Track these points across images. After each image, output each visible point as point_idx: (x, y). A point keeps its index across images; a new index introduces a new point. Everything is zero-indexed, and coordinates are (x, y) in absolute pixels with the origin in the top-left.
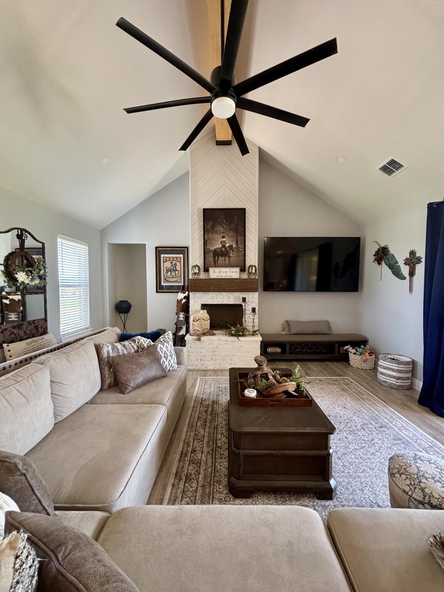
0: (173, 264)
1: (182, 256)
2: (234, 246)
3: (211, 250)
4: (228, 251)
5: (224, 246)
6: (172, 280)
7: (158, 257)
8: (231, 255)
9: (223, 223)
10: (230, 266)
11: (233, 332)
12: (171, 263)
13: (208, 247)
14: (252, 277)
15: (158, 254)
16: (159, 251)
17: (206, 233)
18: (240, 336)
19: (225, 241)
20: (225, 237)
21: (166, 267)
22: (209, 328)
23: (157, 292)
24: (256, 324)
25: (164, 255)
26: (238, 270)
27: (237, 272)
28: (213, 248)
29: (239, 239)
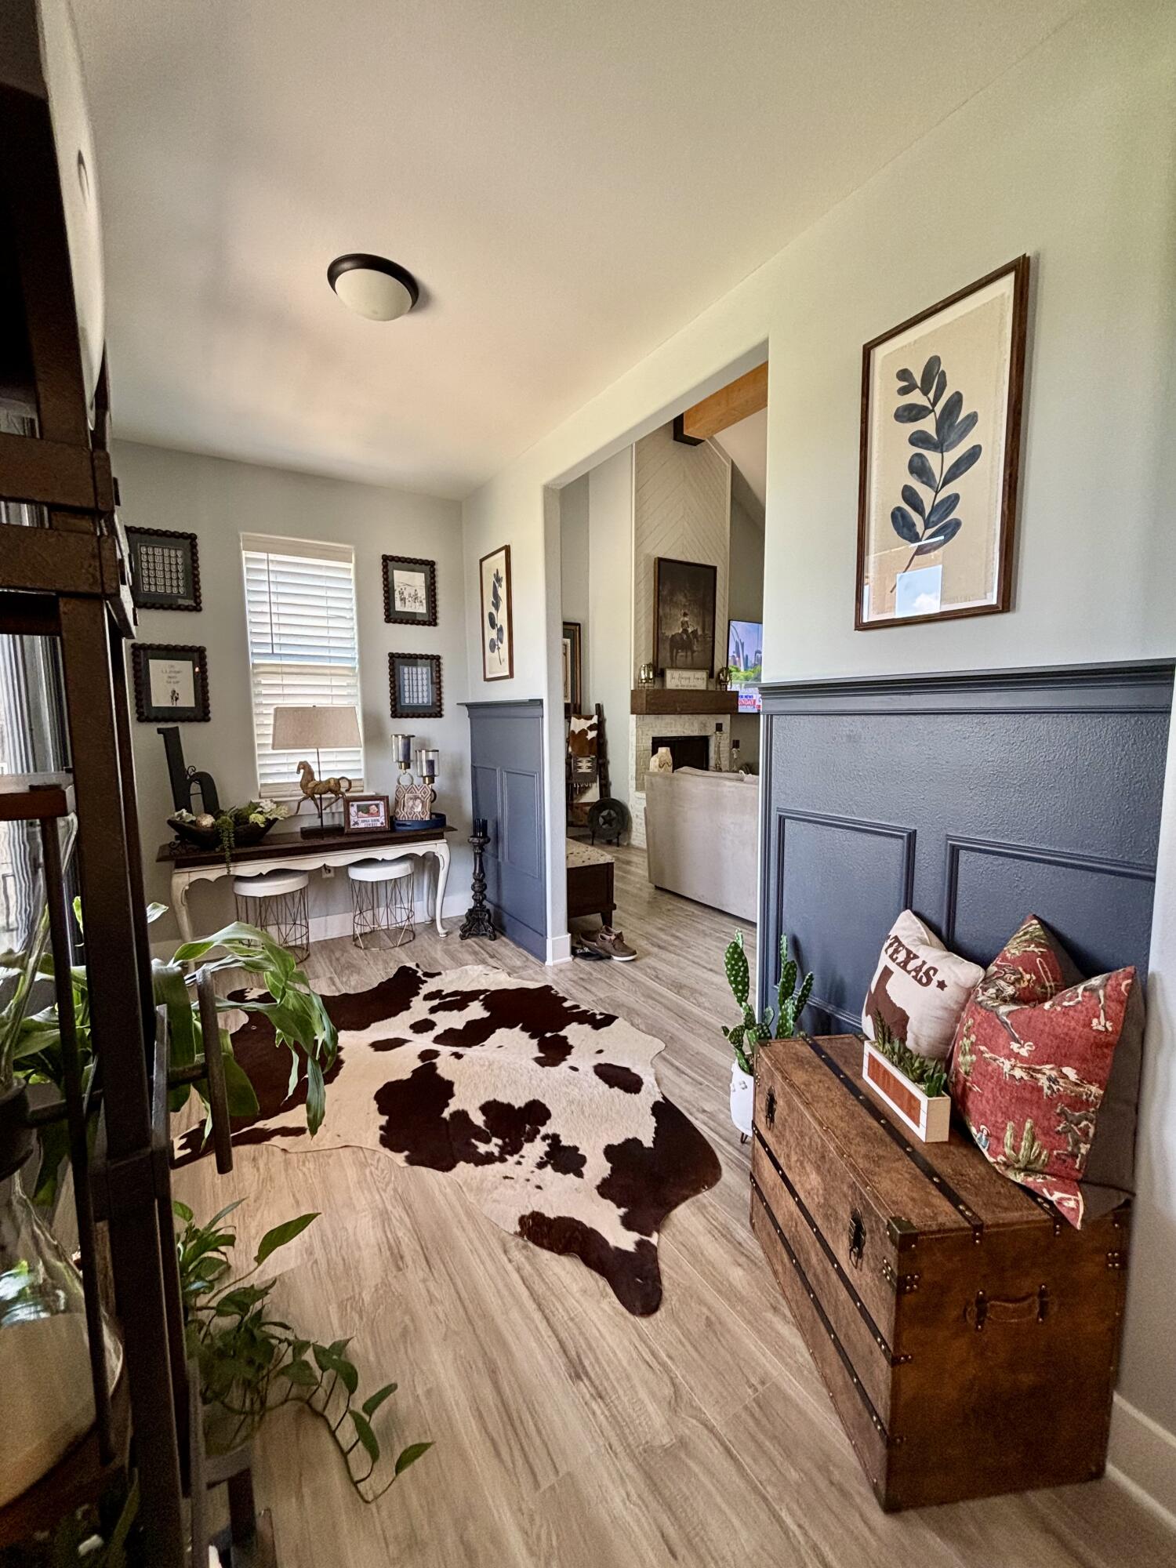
2: (700, 632)
3: (667, 637)
4: (691, 641)
5: (685, 631)
8: (695, 648)
9: (685, 589)
13: (661, 631)
19: (687, 622)
20: (687, 614)
26: (703, 675)
27: (702, 679)
29: (706, 619)
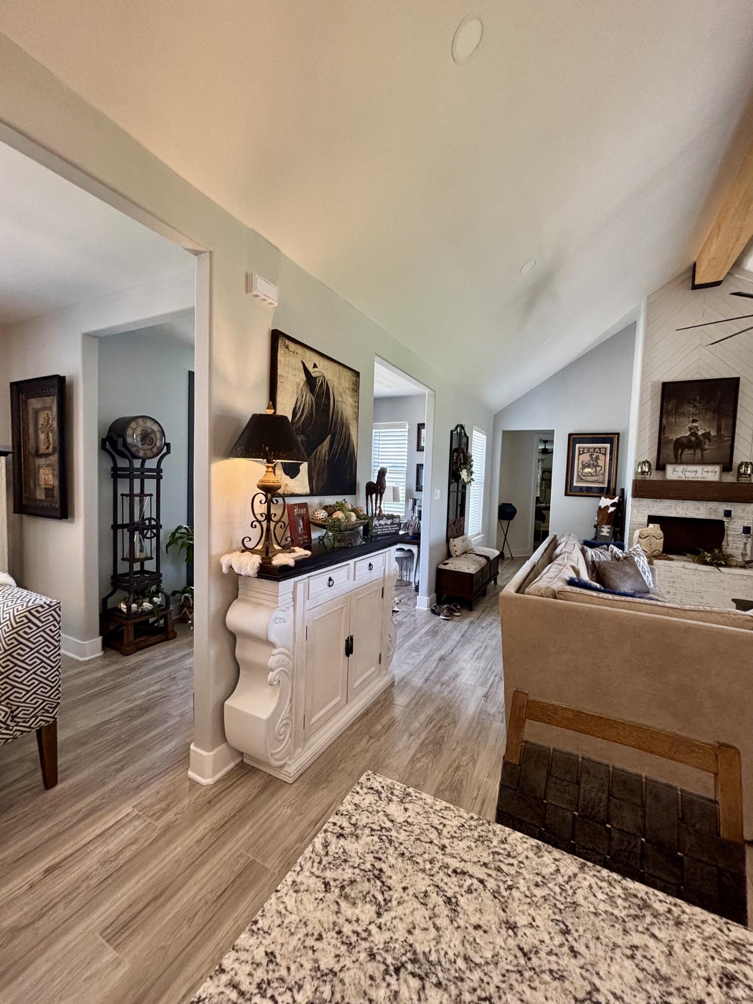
0: (594, 456)
1: (608, 445)
2: (713, 433)
3: (671, 440)
4: (701, 441)
5: (694, 434)
6: (590, 479)
7: (571, 447)
8: (706, 447)
9: (695, 400)
10: (703, 462)
11: (708, 559)
12: (591, 455)
13: (666, 436)
14: (743, 480)
15: (571, 443)
16: (574, 439)
17: (664, 416)
18: (721, 565)
19: (696, 427)
20: (697, 421)
21: (583, 462)
22: (661, 550)
23: (566, 494)
24: (749, 551)
25: (581, 445)
26: (717, 468)
27: (716, 472)
28: (674, 437)
29: (723, 422)
